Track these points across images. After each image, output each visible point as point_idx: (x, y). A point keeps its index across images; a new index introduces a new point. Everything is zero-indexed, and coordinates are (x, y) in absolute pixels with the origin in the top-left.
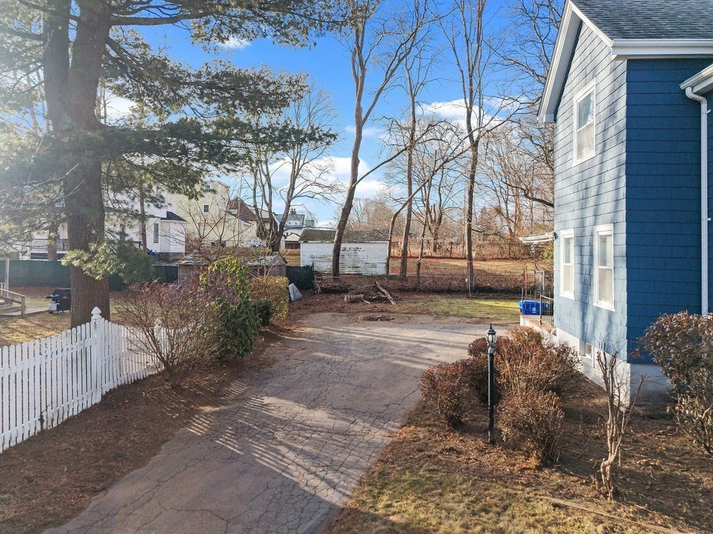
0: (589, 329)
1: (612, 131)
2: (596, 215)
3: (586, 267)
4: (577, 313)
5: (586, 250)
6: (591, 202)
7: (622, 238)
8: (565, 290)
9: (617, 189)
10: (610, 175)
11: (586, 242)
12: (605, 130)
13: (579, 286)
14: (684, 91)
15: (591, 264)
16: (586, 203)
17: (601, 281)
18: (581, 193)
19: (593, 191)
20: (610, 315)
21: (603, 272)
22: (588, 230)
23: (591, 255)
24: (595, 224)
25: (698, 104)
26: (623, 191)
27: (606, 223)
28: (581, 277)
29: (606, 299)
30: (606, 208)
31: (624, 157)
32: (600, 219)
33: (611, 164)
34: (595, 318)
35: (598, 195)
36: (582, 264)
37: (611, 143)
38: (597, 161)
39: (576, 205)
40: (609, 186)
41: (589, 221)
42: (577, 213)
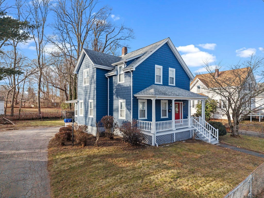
0: (87, 122)
1: (93, 81)
2: (89, 98)
3: (87, 109)
4: (84, 119)
5: (87, 105)
6: (88, 95)
7: (95, 103)
8: (81, 114)
9: (94, 93)
10: (92, 89)
11: (87, 103)
12: (91, 80)
13: (85, 113)
14: (105, 76)
15: (88, 108)
16: (87, 95)
17: (90, 112)
18: (85, 92)
19: (89, 92)
20: (92, 118)
21: (91, 110)
22: (87, 101)
23: (88, 106)
24: (89, 99)
25: (108, 78)
26: (95, 93)
27: (92, 99)
28: (85, 111)
29: (91, 115)
30: (92, 96)
31: (96, 87)
32: (90, 98)
33: (92, 88)
34: (89, 119)
35: (90, 93)
36: (85, 108)
37: (93, 84)
38: (89, 86)
39: (84, 95)
40: (92, 92)
41: (87, 99)
42: (84, 97)
